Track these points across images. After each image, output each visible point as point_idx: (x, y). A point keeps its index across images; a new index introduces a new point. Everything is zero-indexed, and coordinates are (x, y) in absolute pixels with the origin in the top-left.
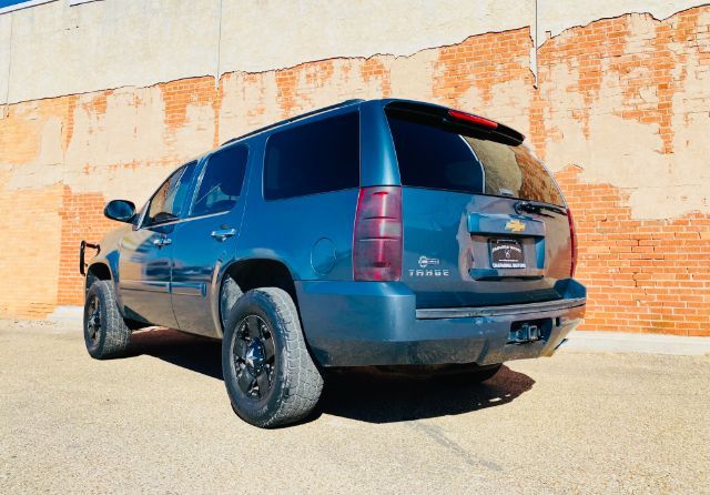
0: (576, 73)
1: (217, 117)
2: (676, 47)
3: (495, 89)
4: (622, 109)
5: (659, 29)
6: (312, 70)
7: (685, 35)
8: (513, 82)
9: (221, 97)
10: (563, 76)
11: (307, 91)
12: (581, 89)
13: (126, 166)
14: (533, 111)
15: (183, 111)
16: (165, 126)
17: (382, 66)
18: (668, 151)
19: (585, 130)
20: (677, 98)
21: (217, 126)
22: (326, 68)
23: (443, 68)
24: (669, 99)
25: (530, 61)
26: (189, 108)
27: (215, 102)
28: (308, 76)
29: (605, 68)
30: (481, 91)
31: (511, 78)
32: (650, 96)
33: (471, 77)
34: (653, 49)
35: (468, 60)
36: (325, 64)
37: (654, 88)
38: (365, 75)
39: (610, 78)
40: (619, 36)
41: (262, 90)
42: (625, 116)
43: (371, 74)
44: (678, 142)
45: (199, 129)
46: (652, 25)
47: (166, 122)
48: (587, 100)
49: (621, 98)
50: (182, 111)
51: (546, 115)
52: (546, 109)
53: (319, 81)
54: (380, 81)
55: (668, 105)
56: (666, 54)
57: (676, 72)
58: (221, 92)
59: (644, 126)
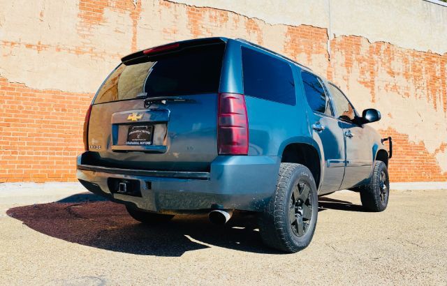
0: (344, 57)
1: (135, 25)
2: (375, 57)
3: (313, 56)
4: (359, 79)
5: (371, 47)
6: (213, 13)
7: (378, 52)
8: (320, 55)
9: (139, 10)
10: (339, 58)
11: (210, 27)
12: (346, 66)
13: (29, 46)
14: (328, 72)
15: (101, 11)
16: (80, 19)
17: (257, 26)
18: (373, 101)
19: (347, 86)
20: (376, 79)
21: (135, 33)
22: (223, 16)
23: (289, 37)
24: (373, 78)
25: (327, 46)
26: (106, 10)
27: (133, 13)
28: (211, 17)
29: (354, 59)
30: (307, 56)
31: (319, 53)
32: (368, 76)
33: (302, 47)
34: (368, 55)
35: (301, 37)
36: (223, 12)
37: (369, 73)
38: (247, 28)
39: (355, 63)
40: (358, 45)
41: (176, 16)
42: (361, 82)
43: (251, 28)
44: (376, 98)
45: (116, 31)
46: (368, 45)
47: (79, 15)
48: (348, 72)
49: (359, 74)
50: (98, 11)
51: (333, 75)
52: (333, 73)
53: (218, 22)
54: (256, 34)
55: (373, 81)
56: (372, 58)
57: (375, 67)
58: (139, 7)
59: (366, 88)
